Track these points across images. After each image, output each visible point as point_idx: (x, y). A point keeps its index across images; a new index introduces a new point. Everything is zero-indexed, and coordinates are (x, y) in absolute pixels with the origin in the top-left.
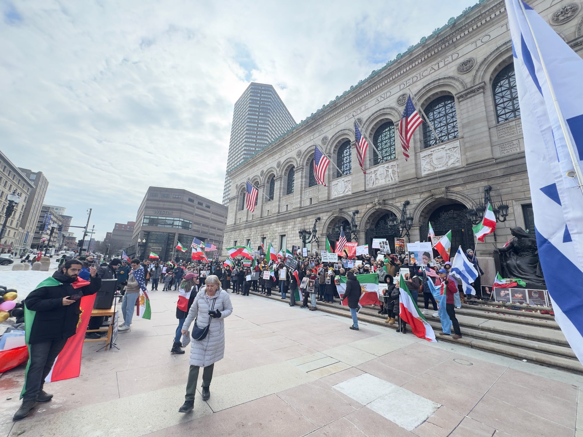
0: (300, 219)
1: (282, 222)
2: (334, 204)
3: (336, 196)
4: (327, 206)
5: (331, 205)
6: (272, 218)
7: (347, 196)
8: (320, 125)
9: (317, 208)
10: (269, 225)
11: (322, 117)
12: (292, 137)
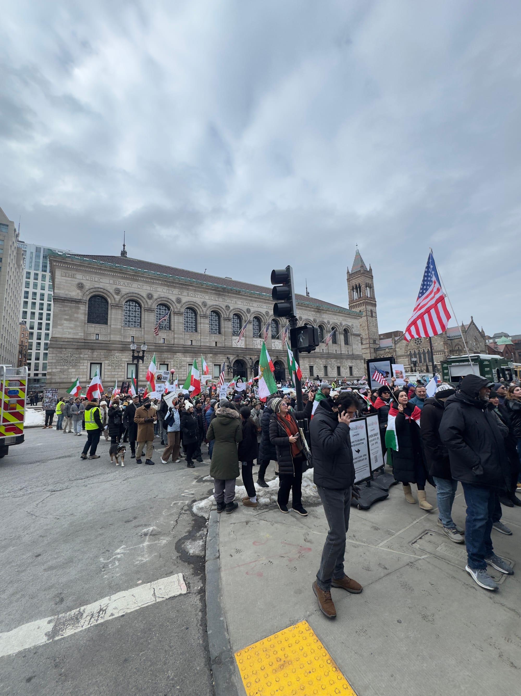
0: (211, 355)
1: (192, 354)
2: (237, 351)
3: (235, 346)
4: (232, 351)
5: (235, 351)
6: (177, 348)
7: (242, 348)
8: (225, 296)
9: (225, 351)
10: (173, 354)
11: (228, 293)
12: (199, 287)
